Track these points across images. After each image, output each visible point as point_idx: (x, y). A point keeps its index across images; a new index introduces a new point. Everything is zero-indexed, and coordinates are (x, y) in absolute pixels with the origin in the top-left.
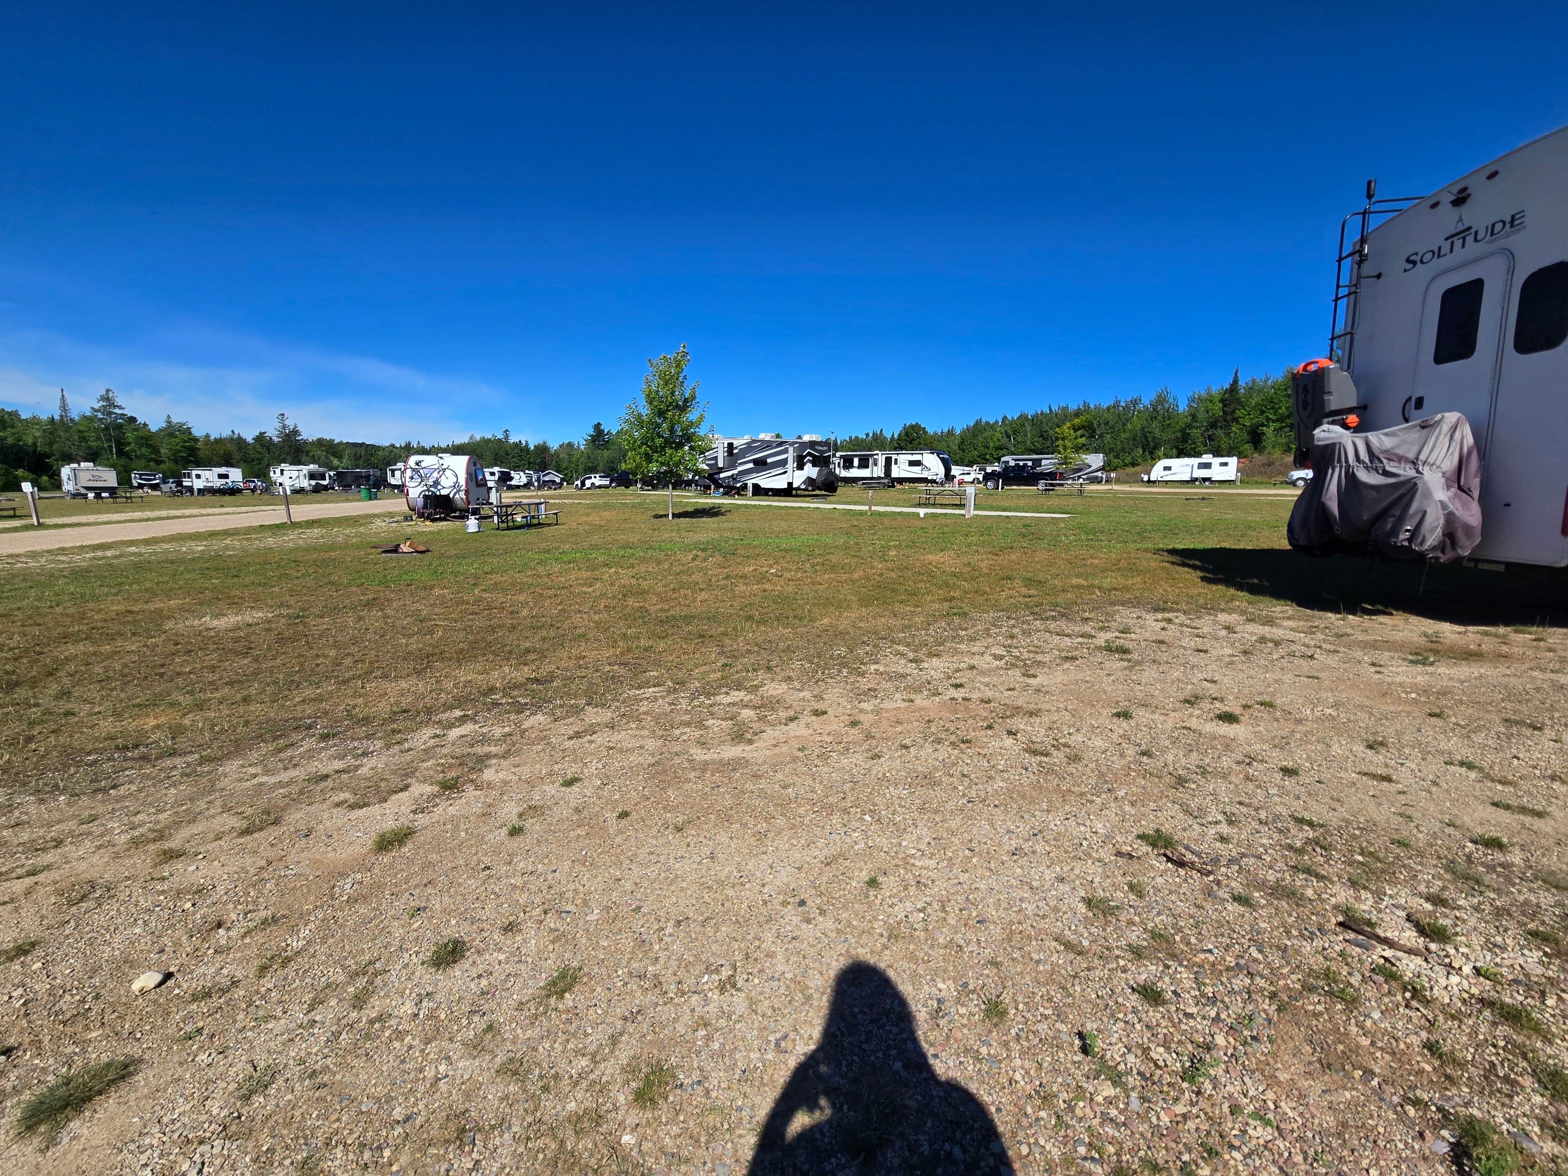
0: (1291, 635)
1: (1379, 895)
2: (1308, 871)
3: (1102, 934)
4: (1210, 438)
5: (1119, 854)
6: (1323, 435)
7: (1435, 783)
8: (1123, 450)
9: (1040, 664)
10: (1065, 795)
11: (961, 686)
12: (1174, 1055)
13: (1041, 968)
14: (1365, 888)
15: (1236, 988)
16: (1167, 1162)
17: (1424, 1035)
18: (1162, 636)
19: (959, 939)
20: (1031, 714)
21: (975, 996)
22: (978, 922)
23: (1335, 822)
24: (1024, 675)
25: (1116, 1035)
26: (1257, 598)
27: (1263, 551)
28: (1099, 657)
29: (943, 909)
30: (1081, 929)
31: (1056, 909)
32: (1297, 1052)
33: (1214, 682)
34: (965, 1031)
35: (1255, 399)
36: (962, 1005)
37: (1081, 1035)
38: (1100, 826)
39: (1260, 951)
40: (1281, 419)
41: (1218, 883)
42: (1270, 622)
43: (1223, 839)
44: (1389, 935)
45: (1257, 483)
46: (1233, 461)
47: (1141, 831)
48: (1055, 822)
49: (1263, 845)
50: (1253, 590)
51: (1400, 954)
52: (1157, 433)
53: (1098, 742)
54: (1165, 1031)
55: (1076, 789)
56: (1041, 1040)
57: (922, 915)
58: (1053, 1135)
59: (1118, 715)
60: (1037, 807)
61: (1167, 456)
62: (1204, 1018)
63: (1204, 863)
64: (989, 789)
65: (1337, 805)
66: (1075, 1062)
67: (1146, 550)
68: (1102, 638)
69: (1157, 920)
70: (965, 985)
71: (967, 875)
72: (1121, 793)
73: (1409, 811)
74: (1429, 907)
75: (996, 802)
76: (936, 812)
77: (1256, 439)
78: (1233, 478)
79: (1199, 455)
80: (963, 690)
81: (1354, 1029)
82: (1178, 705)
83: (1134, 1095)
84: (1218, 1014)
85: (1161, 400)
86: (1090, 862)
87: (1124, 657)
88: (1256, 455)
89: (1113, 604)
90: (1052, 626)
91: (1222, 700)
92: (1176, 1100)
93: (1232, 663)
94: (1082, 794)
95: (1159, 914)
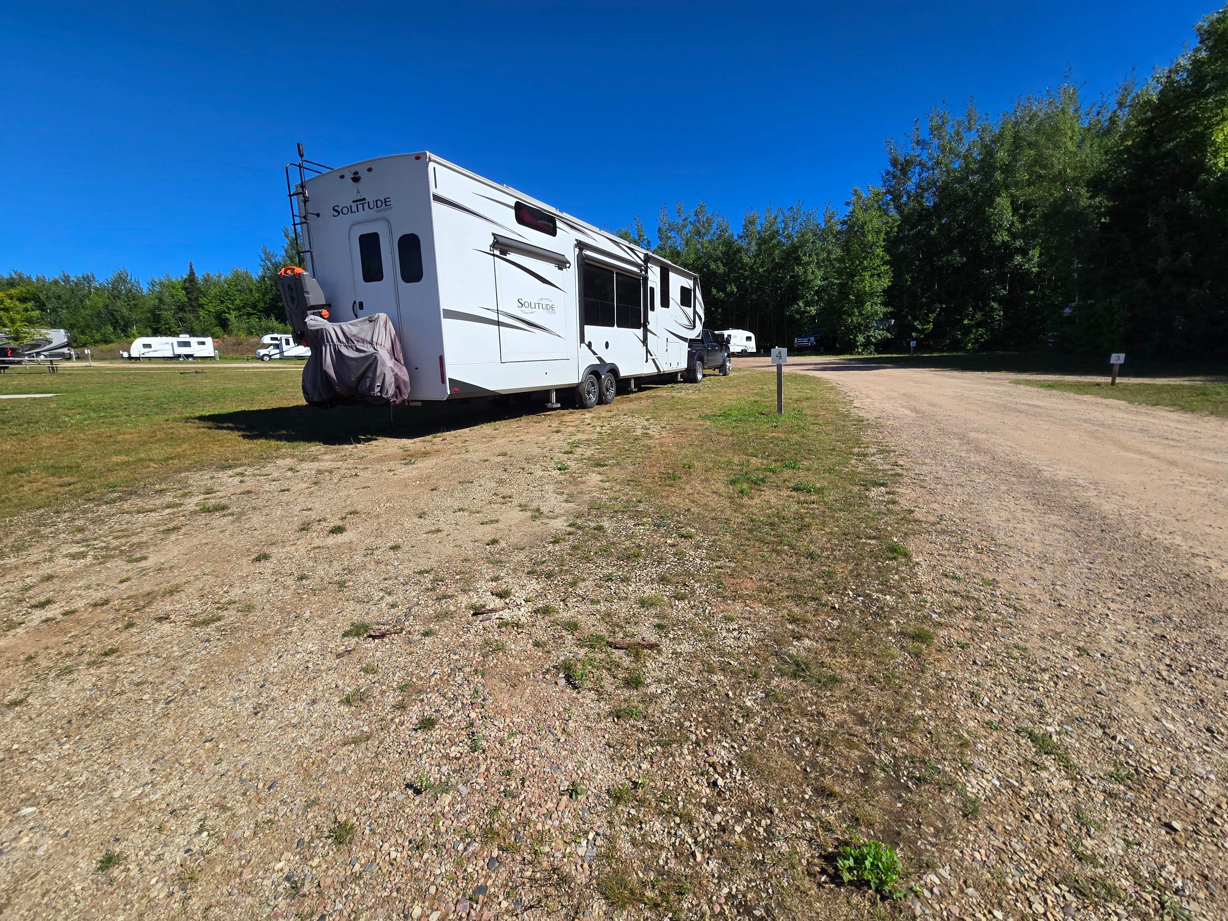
0: (334, 465)
1: (476, 591)
2: (445, 597)
3: (371, 714)
4: (181, 319)
5: (339, 656)
6: (312, 323)
7: (457, 524)
8: (88, 326)
9: (140, 545)
10: (264, 640)
11: (49, 602)
12: (461, 744)
13: (350, 772)
14: (470, 590)
15: (460, 682)
16: (498, 801)
17: (530, 641)
18: (245, 487)
19: (262, 816)
20: (171, 593)
21: (317, 841)
22: (269, 788)
23: (435, 565)
24: (130, 561)
25: (427, 764)
26: (296, 444)
27: (274, 410)
28: (202, 520)
29: (224, 808)
30: (355, 723)
31: (327, 725)
32: (501, 690)
33: (310, 509)
34: (330, 872)
35: (214, 291)
36: (312, 858)
37: (409, 786)
38: (310, 646)
39: (455, 654)
40: (238, 309)
41: (410, 633)
42: (315, 459)
43: (393, 606)
44: (492, 606)
45: (233, 358)
46: (209, 341)
47: (342, 631)
48: (273, 666)
49: (414, 597)
50: (290, 439)
51: (501, 612)
52: (125, 312)
53: (257, 587)
54: (447, 736)
55: (269, 631)
56: (388, 816)
57: (205, 834)
58: (440, 859)
59: (258, 559)
60: (246, 664)
61: (142, 335)
62: (458, 711)
63: (394, 626)
64: (183, 679)
65: (428, 555)
66: (418, 805)
67: (175, 420)
68: (191, 503)
69: (396, 678)
70: (300, 842)
71: (224, 764)
72: (307, 615)
73: (458, 543)
74: (494, 584)
75: (201, 685)
76: (134, 737)
77: (224, 324)
78: (212, 355)
79: (175, 334)
80: (55, 606)
81: (511, 660)
82: (298, 535)
83: (460, 786)
84: (462, 703)
85: (121, 279)
86: (324, 675)
87: (224, 512)
88: (226, 336)
89: (178, 471)
90: (126, 506)
91: (325, 520)
92: (479, 765)
93: (311, 493)
94: (277, 632)
95: (394, 674)
